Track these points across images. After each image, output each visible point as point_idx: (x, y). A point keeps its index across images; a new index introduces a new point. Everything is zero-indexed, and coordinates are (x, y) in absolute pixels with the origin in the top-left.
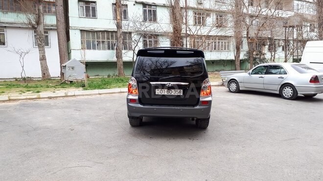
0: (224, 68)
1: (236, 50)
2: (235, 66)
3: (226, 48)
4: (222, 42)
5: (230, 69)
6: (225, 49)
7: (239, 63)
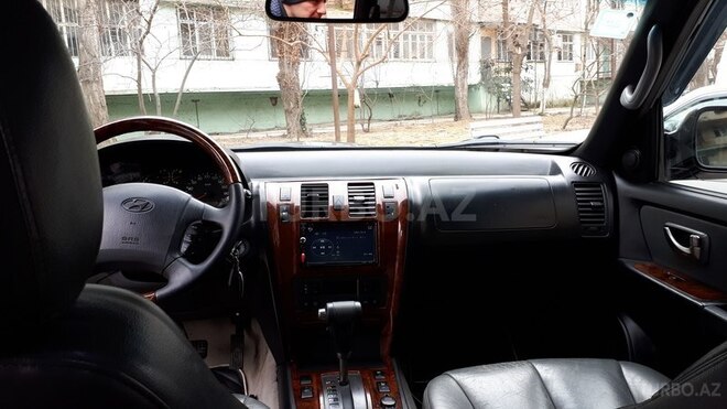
0: (418, 109)
1: (456, 58)
2: (456, 103)
3: (426, 54)
4: (414, 37)
5: (435, 112)
6: (422, 56)
7: (466, 93)
